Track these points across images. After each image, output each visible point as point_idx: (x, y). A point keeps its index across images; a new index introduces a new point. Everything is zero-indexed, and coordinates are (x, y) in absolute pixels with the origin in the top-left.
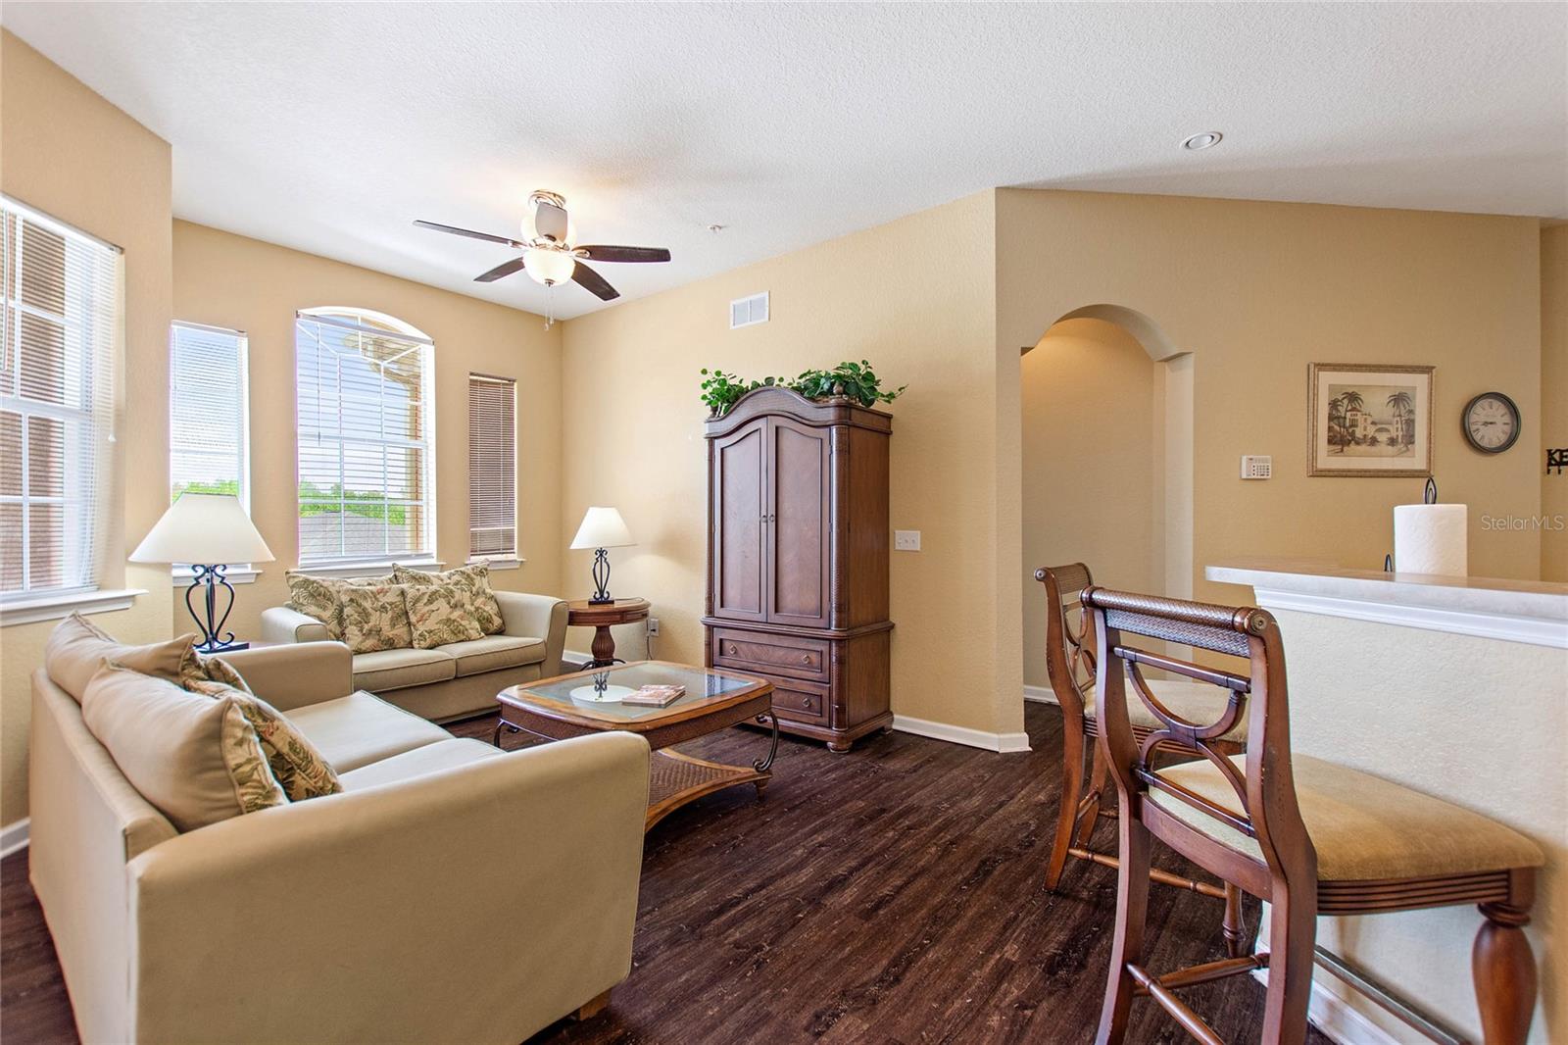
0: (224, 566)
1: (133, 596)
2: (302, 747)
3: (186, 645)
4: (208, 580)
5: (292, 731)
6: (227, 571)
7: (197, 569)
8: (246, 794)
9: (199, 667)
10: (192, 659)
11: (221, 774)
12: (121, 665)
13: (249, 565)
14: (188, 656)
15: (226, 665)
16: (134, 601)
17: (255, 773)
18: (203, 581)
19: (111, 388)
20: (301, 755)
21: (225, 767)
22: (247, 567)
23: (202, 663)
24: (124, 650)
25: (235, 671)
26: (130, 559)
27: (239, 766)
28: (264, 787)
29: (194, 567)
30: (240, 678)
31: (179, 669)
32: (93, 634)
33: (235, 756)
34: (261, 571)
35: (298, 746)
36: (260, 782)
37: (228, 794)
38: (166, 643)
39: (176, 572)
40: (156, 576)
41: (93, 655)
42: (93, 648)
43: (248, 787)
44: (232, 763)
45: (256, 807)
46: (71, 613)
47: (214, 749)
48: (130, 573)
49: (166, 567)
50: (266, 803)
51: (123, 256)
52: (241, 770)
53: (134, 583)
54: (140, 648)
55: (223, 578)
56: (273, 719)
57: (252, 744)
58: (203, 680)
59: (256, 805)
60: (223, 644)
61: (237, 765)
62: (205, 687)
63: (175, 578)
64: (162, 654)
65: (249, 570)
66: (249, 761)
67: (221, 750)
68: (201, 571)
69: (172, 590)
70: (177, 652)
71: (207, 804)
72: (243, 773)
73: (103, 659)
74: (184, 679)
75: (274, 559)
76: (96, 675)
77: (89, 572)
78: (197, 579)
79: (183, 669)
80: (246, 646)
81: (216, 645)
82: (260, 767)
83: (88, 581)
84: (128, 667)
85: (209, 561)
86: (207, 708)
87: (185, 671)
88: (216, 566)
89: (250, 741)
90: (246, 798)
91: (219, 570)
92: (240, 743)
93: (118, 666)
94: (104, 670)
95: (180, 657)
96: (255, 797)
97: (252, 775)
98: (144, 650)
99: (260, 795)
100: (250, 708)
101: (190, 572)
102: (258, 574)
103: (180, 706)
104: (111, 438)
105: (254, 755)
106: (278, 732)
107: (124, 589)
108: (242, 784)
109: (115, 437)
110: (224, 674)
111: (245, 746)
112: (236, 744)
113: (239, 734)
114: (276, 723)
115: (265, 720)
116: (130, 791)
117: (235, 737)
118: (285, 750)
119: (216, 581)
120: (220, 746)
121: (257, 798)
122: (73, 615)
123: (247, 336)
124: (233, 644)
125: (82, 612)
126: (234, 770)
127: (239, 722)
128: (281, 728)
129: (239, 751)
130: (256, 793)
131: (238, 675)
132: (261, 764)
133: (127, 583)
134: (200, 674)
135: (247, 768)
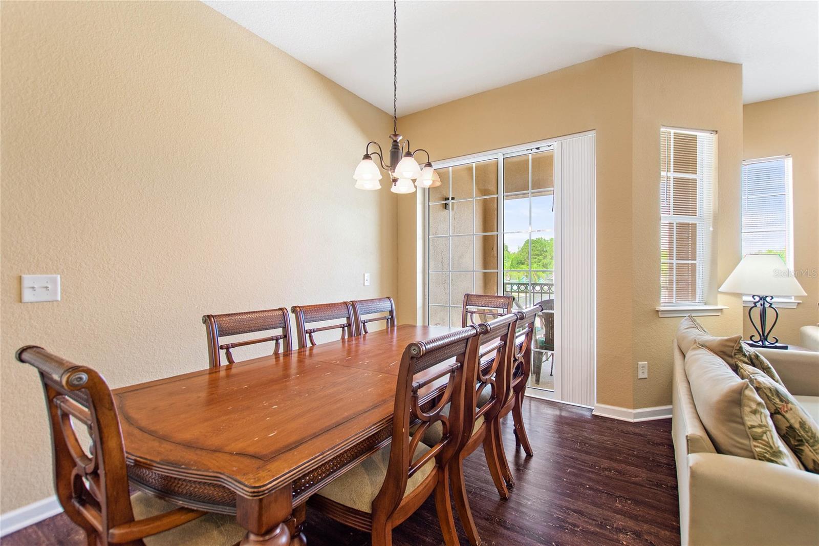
0: (772, 297)
1: (722, 309)
2: (810, 428)
3: (737, 341)
4: (761, 304)
5: (802, 414)
6: (773, 300)
7: (755, 297)
8: (758, 447)
9: (745, 355)
10: (740, 350)
11: (741, 427)
12: (703, 346)
13: (793, 297)
14: (738, 348)
15: (762, 357)
16: (722, 312)
17: (765, 435)
18: (758, 305)
19: (711, 203)
20: (810, 434)
21: (743, 424)
22: (792, 298)
23: (747, 354)
24: (707, 338)
25: (768, 363)
26: (719, 290)
27: (753, 427)
28: (771, 447)
29: (753, 296)
30: (772, 367)
31: (733, 354)
32: (696, 326)
33: (751, 420)
34: (801, 302)
35: (807, 427)
36: (768, 443)
37: (746, 442)
38: (726, 338)
39: (745, 298)
40: (733, 299)
41: (692, 337)
42: (694, 334)
43: (759, 443)
44: (749, 423)
45: (762, 458)
46: (689, 314)
47: (736, 410)
48: (720, 297)
49: (739, 295)
50: (772, 458)
51: (717, 135)
52: (754, 430)
53: (721, 303)
54: (714, 338)
55: (771, 304)
56: (787, 402)
57: (763, 416)
58: (748, 364)
59: (765, 457)
60: (771, 344)
61: (751, 425)
62: (746, 368)
63: (744, 301)
64: (724, 344)
65: (793, 300)
66: (760, 426)
67: (741, 412)
68: (757, 299)
69: (742, 308)
70: (732, 344)
71: (733, 443)
72: (756, 432)
73: (695, 340)
74: (736, 360)
75: (806, 294)
76: (692, 348)
77: (701, 295)
78: (755, 303)
79: (735, 355)
80: (786, 348)
81: (767, 343)
82: (768, 433)
83: (701, 300)
84: (706, 347)
85: (763, 294)
86: (733, 384)
87: (736, 356)
88: (767, 297)
89: (761, 413)
90: (758, 449)
91: (768, 299)
92: (755, 412)
93: (702, 346)
94: (695, 346)
95: (733, 347)
96: (765, 451)
97: (762, 436)
98: (714, 340)
99: (768, 451)
100: (771, 390)
101: (751, 299)
102: (798, 303)
103: (720, 377)
104: (711, 229)
105: (764, 423)
106: (791, 412)
107: (717, 305)
108: (755, 439)
109: (713, 228)
110: (761, 363)
111: (758, 416)
112: (751, 412)
113: (754, 406)
114: (790, 405)
115: (781, 400)
116: (695, 415)
117: (750, 407)
118: (797, 426)
119: (767, 305)
120: (740, 410)
121: (766, 453)
122: (689, 316)
123: (792, 156)
124: (777, 344)
125: (693, 315)
126: (749, 428)
127: (754, 398)
128: (793, 410)
129: (753, 417)
130: (765, 449)
131: (770, 365)
132: (770, 431)
133: (718, 303)
134: (746, 360)
135: (759, 430)
